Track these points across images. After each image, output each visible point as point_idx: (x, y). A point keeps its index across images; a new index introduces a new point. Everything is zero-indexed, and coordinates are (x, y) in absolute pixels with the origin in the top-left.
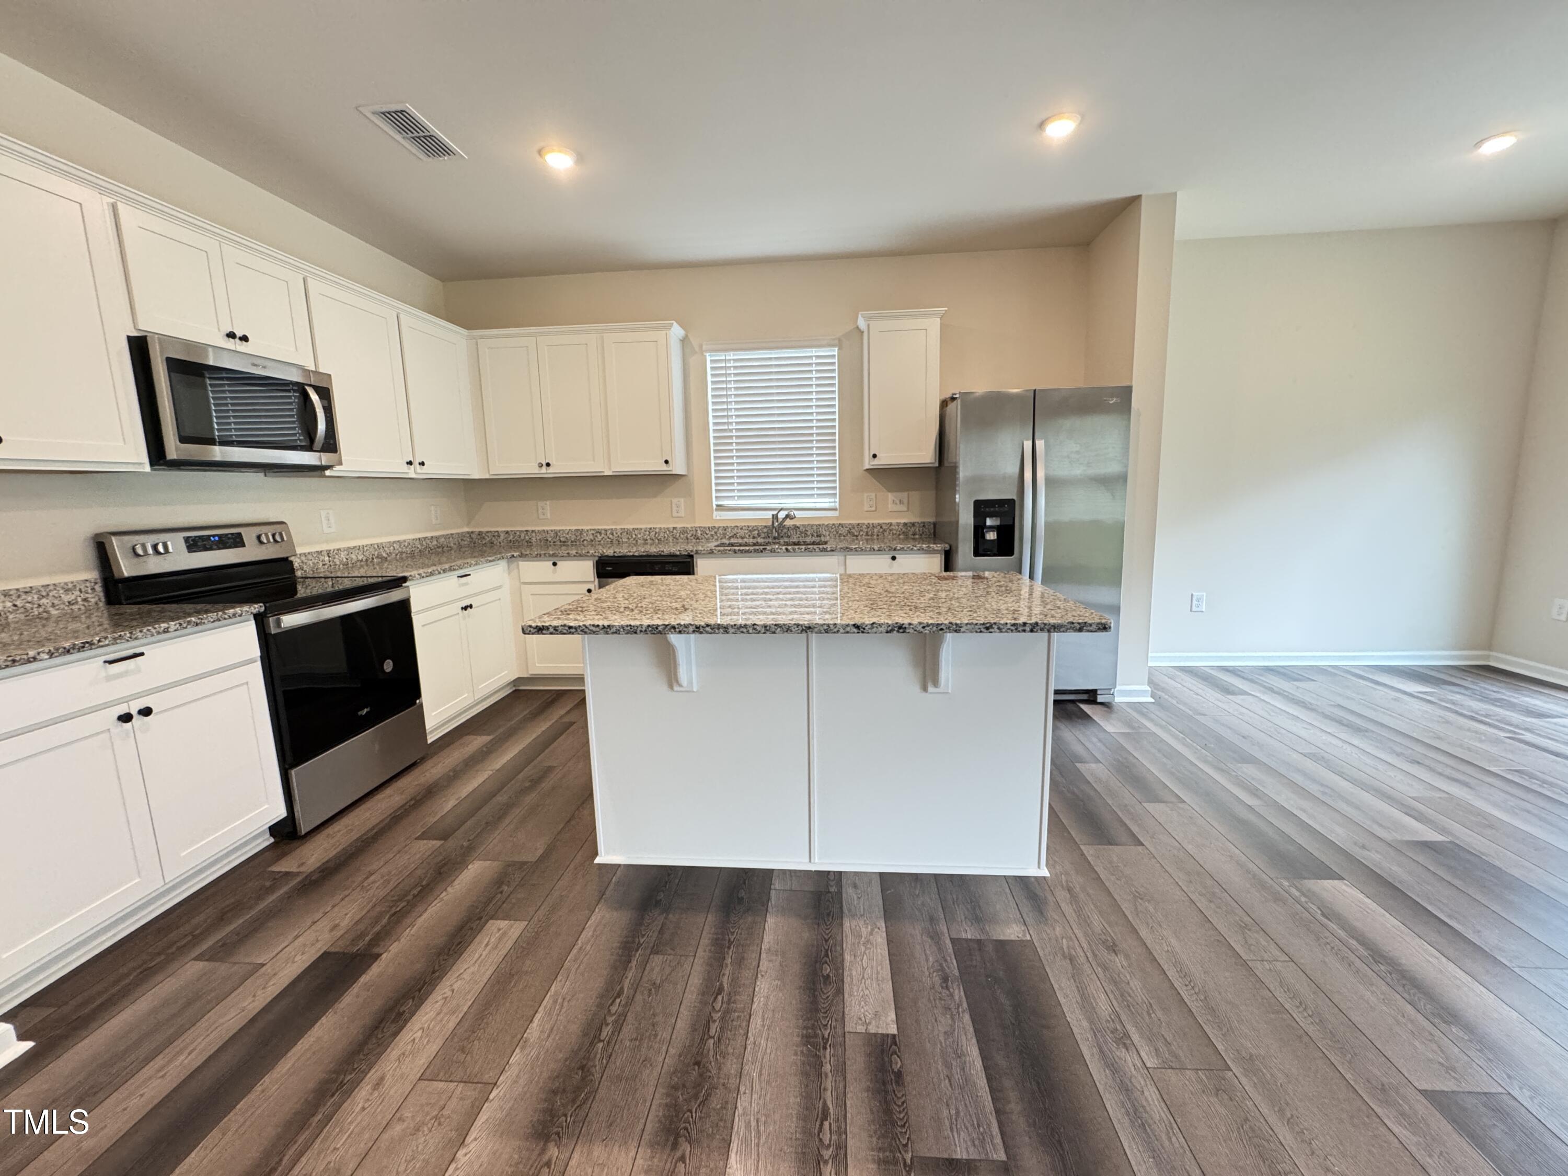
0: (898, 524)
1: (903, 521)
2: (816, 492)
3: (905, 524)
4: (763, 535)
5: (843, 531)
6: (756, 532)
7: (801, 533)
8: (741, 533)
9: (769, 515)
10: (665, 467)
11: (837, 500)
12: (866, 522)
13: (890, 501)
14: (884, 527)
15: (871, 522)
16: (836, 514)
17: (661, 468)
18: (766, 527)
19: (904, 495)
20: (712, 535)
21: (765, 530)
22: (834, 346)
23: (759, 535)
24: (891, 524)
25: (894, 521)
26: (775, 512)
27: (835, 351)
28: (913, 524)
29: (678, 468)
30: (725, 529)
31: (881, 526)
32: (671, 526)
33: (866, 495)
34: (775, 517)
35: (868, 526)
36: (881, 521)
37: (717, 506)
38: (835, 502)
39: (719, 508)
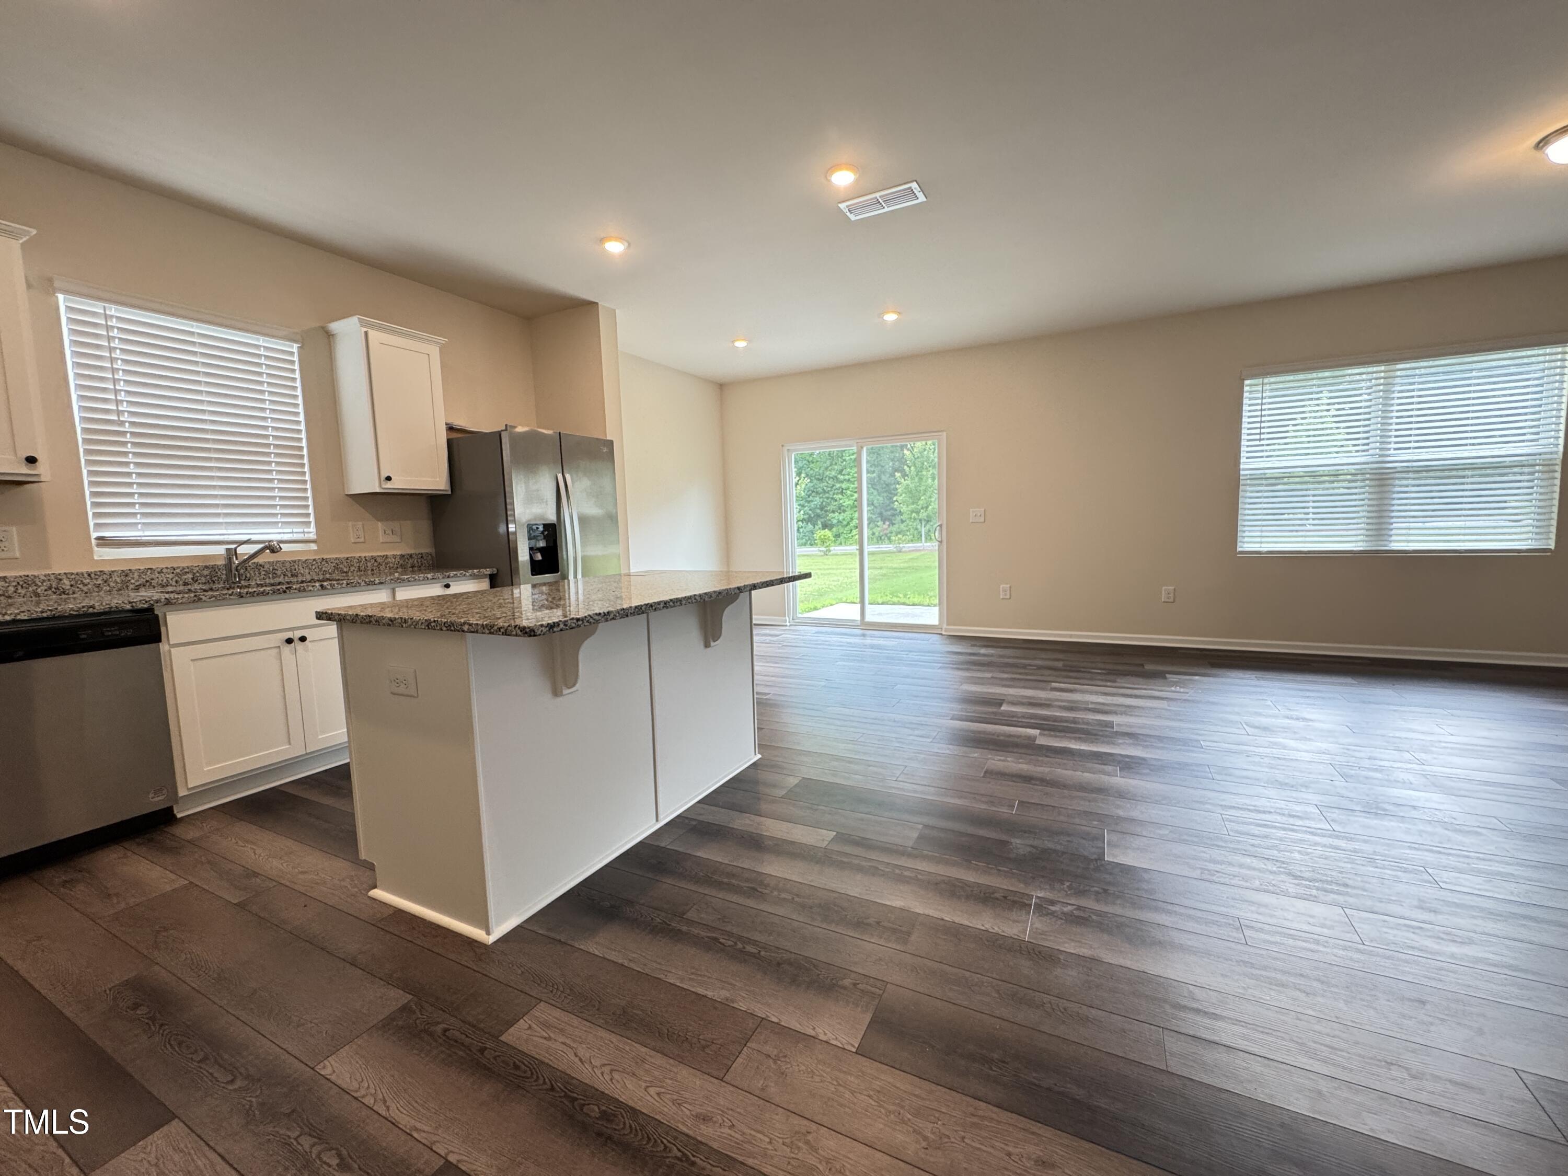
0: (395, 556)
1: (399, 553)
2: (279, 519)
3: (402, 556)
4: (203, 580)
5: (328, 567)
6: (190, 576)
7: (267, 573)
8: (162, 578)
9: (221, 550)
10: (19, 469)
11: (312, 529)
12: (357, 555)
13: (381, 532)
14: (379, 560)
15: (363, 555)
16: (314, 547)
18: (206, 567)
19: (396, 525)
20: (98, 586)
21: (206, 572)
22: (295, 341)
23: (195, 580)
24: (387, 557)
25: (389, 553)
26: (233, 546)
27: (295, 348)
28: (411, 556)
30: (126, 574)
31: (374, 559)
33: (350, 524)
34: (231, 553)
35: (359, 560)
36: (375, 554)
37: (98, 538)
38: (311, 532)
39: (103, 542)
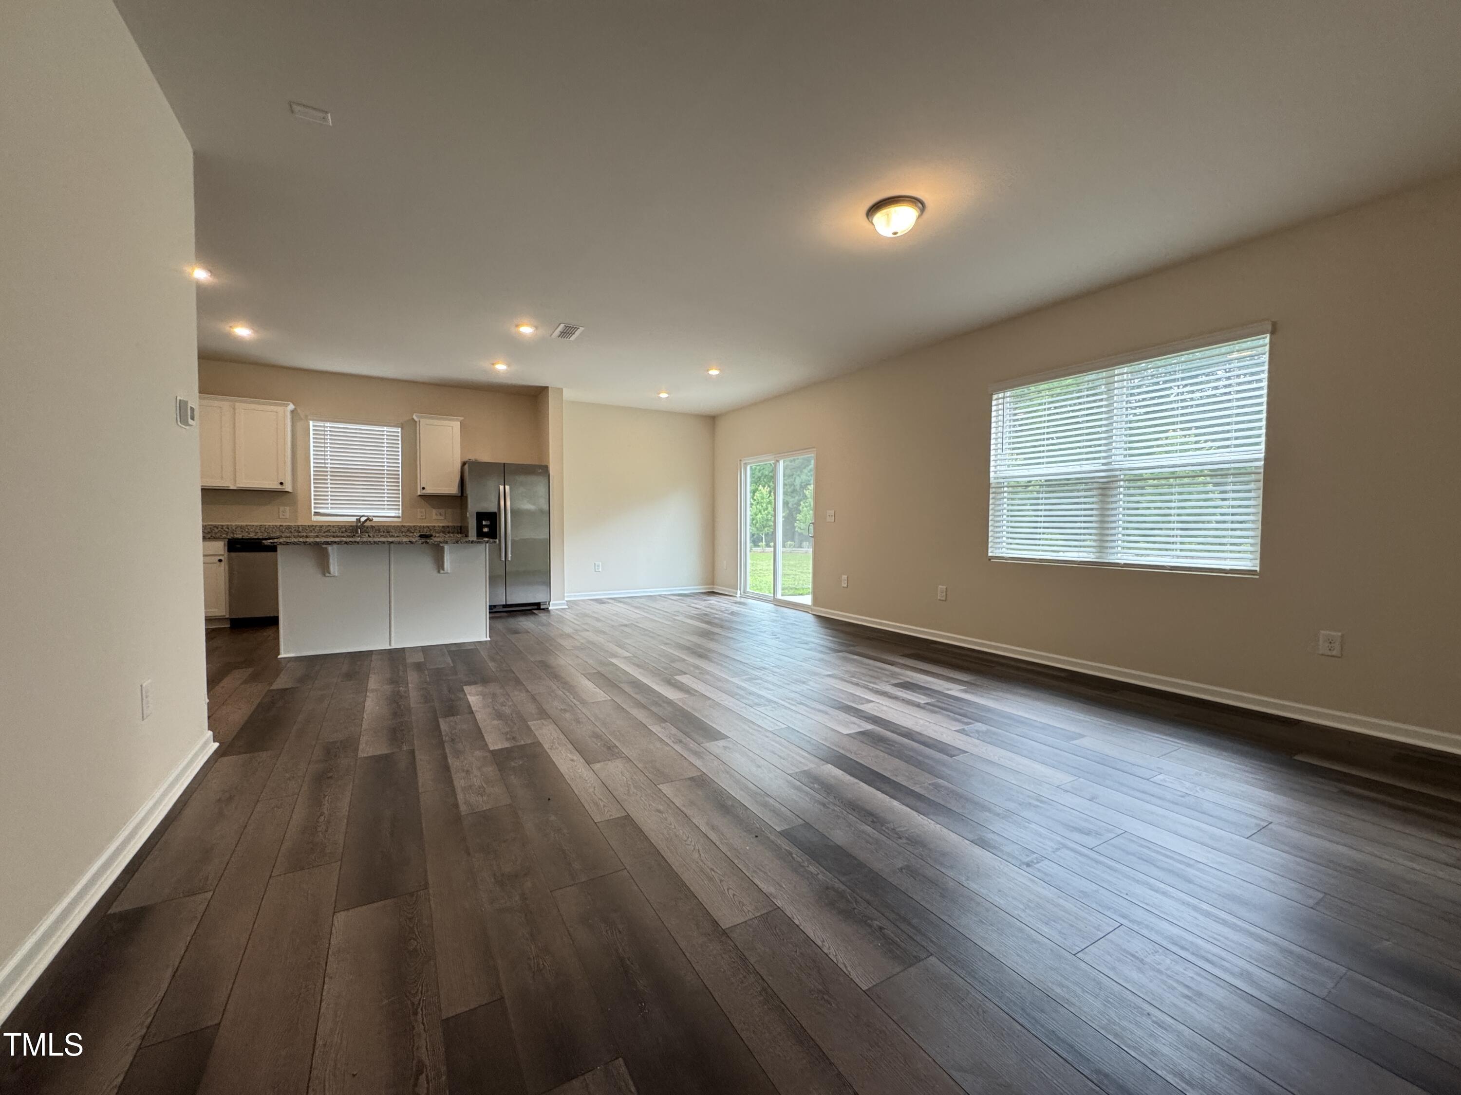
0: (439, 526)
1: (441, 525)
2: (386, 507)
3: (443, 527)
4: (349, 531)
5: (403, 529)
6: (344, 529)
7: (376, 530)
8: (334, 530)
9: (354, 519)
10: (280, 487)
11: (400, 512)
12: (419, 525)
13: (434, 514)
14: (430, 528)
15: (422, 525)
16: (400, 520)
17: (275, 486)
18: (351, 526)
19: (442, 511)
20: (311, 531)
21: (351, 528)
22: (399, 427)
23: (346, 531)
24: (435, 526)
25: (436, 525)
26: (358, 518)
27: (400, 430)
28: (448, 527)
29: (288, 487)
30: (321, 527)
31: (428, 527)
32: (278, 524)
33: (419, 510)
34: (359, 520)
35: (420, 527)
36: (428, 525)
37: (315, 512)
38: (399, 513)
39: (316, 514)
